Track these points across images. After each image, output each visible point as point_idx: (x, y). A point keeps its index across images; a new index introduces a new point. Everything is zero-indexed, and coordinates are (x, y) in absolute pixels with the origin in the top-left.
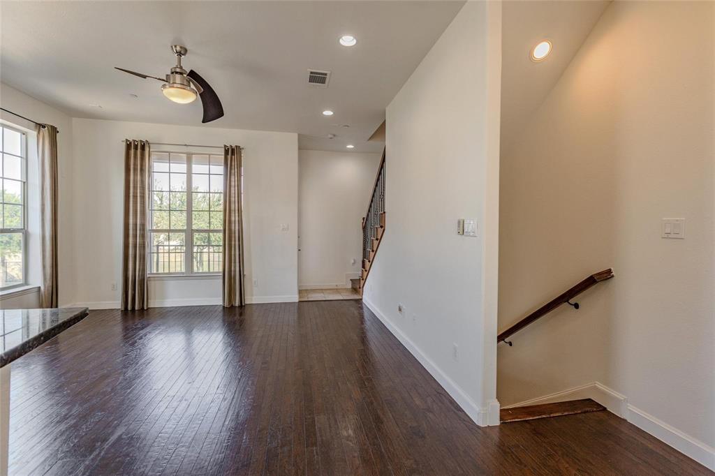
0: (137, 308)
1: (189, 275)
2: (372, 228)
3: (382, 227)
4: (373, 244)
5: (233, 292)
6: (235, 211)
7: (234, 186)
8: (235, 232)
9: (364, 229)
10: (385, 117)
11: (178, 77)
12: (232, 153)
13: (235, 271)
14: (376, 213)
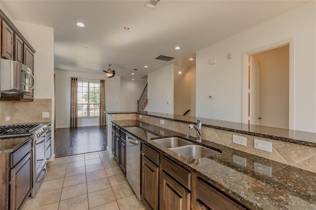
0: (74, 127)
1: (89, 117)
2: (142, 103)
3: (147, 103)
4: (143, 107)
5: (103, 122)
6: (103, 98)
7: (103, 91)
8: (103, 104)
9: (138, 103)
10: (147, 76)
11: (110, 71)
12: (102, 82)
13: (103, 116)
14: (143, 99)
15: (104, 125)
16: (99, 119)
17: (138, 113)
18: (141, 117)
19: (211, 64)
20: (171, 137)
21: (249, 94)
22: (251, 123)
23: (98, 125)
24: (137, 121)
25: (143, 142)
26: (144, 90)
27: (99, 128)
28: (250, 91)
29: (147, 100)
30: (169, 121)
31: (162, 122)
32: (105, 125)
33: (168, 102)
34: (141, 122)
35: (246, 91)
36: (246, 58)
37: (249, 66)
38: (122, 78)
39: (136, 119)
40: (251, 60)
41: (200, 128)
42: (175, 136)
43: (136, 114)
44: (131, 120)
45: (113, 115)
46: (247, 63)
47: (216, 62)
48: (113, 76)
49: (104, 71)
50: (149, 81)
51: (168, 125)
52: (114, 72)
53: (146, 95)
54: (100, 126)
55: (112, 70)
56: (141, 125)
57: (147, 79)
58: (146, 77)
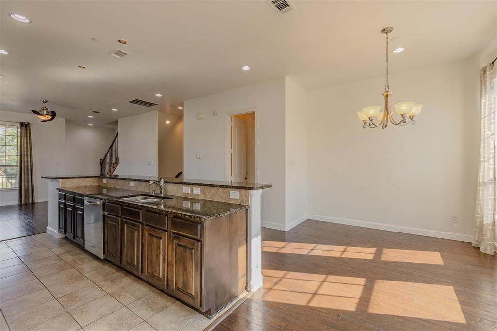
2: (108, 163)
3: (117, 163)
4: (110, 170)
5: (27, 197)
6: (27, 155)
7: (27, 143)
8: (28, 166)
9: (101, 164)
10: (118, 121)
11: (45, 112)
12: (25, 126)
13: (28, 186)
14: (111, 157)
15: (30, 202)
16: (18, 193)
17: (101, 177)
18: (105, 181)
19: (199, 119)
20: (138, 195)
21: (232, 154)
22: (233, 181)
23: (17, 203)
24: (99, 186)
25: (107, 201)
26: (113, 143)
27: (17, 209)
28: (233, 151)
29: (117, 159)
30: (139, 182)
31: (132, 184)
32: (33, 203)
33: (150, 162)
34: (105, 188)
35: (229, 151)
36: (229, 118)
37: (232, 127)
38: (68, 121)
39: (98, 185)
40: (233, 121)
41: (162, 185)
42: (142, 195)
43: (97, 178)
44: (90, 186)
45: (61, 180)
46: (229, 123)
47: (203, 117)
48: (52, 120)
49: (33, 111)
50: (121, 129)
51: (138, 186)
52: (54, 114)
53: (116, 151)
54: (21, 205)
55: (50, 110)
56: (105, 191)
57: (117, 125)
58: (116, 123)
